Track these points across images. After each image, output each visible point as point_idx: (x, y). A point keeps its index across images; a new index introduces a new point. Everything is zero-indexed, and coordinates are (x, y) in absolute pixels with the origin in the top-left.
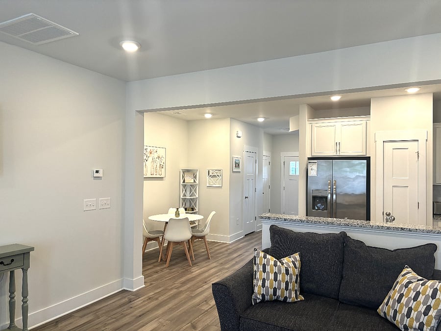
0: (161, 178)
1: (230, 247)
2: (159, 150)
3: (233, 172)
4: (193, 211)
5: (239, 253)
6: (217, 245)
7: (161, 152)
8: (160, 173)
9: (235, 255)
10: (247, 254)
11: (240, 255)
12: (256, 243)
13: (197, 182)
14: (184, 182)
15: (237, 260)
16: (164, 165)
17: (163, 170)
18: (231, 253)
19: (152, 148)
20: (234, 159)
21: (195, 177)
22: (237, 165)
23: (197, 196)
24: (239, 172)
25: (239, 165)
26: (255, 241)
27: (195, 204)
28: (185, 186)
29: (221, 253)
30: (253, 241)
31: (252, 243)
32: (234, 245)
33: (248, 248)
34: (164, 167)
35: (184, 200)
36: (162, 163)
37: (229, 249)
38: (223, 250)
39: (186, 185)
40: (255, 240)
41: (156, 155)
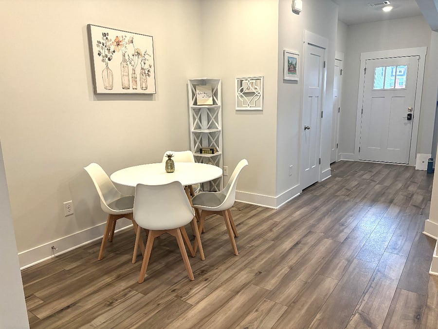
0: (149, 96)
1: (277, 219)
2: (137, 38)
3: (285, 81)
4: (213, 153)
5: (296, 237)
6: (254, 212)
7: (142, 44)
8: (144, 86)
9: (287, 244)
10: (311, 240)
11: (297, 244)
12: (324, 209)
13: (219, 102)
14: (195, 103)
15: (293, 259)
16: (152, 70)
17: (150, 80)
18: (279, 238)
19: (120, 34)
20: (287, 55)
21: (216, 94)
22: (292, 68)
23: (220, 128)
24: (295, 82)
25: (295, 68)
26: (324, 204)
27: (217, 142)
28: (197, 111)
29: (260, 236)
30: (317, 204)
31: (316, 209)
32: (284, 215)
33: (312, 222)
34: (152, 73)
35: (197, 135)
36: (146, 67)
37: (275, 225)
38: (264, 227)
39: (200, 109)
40: (321, 200)
41: (130, 50)
